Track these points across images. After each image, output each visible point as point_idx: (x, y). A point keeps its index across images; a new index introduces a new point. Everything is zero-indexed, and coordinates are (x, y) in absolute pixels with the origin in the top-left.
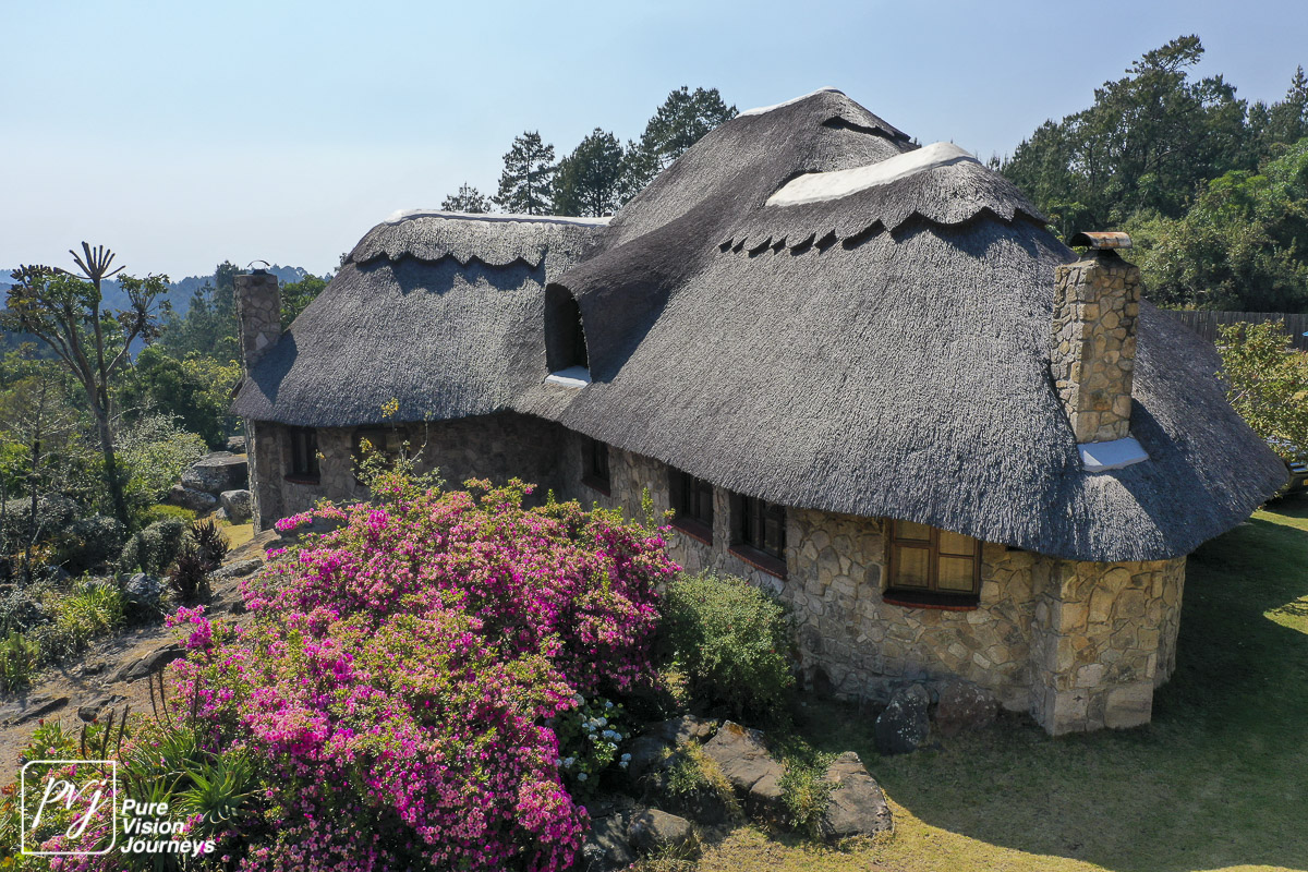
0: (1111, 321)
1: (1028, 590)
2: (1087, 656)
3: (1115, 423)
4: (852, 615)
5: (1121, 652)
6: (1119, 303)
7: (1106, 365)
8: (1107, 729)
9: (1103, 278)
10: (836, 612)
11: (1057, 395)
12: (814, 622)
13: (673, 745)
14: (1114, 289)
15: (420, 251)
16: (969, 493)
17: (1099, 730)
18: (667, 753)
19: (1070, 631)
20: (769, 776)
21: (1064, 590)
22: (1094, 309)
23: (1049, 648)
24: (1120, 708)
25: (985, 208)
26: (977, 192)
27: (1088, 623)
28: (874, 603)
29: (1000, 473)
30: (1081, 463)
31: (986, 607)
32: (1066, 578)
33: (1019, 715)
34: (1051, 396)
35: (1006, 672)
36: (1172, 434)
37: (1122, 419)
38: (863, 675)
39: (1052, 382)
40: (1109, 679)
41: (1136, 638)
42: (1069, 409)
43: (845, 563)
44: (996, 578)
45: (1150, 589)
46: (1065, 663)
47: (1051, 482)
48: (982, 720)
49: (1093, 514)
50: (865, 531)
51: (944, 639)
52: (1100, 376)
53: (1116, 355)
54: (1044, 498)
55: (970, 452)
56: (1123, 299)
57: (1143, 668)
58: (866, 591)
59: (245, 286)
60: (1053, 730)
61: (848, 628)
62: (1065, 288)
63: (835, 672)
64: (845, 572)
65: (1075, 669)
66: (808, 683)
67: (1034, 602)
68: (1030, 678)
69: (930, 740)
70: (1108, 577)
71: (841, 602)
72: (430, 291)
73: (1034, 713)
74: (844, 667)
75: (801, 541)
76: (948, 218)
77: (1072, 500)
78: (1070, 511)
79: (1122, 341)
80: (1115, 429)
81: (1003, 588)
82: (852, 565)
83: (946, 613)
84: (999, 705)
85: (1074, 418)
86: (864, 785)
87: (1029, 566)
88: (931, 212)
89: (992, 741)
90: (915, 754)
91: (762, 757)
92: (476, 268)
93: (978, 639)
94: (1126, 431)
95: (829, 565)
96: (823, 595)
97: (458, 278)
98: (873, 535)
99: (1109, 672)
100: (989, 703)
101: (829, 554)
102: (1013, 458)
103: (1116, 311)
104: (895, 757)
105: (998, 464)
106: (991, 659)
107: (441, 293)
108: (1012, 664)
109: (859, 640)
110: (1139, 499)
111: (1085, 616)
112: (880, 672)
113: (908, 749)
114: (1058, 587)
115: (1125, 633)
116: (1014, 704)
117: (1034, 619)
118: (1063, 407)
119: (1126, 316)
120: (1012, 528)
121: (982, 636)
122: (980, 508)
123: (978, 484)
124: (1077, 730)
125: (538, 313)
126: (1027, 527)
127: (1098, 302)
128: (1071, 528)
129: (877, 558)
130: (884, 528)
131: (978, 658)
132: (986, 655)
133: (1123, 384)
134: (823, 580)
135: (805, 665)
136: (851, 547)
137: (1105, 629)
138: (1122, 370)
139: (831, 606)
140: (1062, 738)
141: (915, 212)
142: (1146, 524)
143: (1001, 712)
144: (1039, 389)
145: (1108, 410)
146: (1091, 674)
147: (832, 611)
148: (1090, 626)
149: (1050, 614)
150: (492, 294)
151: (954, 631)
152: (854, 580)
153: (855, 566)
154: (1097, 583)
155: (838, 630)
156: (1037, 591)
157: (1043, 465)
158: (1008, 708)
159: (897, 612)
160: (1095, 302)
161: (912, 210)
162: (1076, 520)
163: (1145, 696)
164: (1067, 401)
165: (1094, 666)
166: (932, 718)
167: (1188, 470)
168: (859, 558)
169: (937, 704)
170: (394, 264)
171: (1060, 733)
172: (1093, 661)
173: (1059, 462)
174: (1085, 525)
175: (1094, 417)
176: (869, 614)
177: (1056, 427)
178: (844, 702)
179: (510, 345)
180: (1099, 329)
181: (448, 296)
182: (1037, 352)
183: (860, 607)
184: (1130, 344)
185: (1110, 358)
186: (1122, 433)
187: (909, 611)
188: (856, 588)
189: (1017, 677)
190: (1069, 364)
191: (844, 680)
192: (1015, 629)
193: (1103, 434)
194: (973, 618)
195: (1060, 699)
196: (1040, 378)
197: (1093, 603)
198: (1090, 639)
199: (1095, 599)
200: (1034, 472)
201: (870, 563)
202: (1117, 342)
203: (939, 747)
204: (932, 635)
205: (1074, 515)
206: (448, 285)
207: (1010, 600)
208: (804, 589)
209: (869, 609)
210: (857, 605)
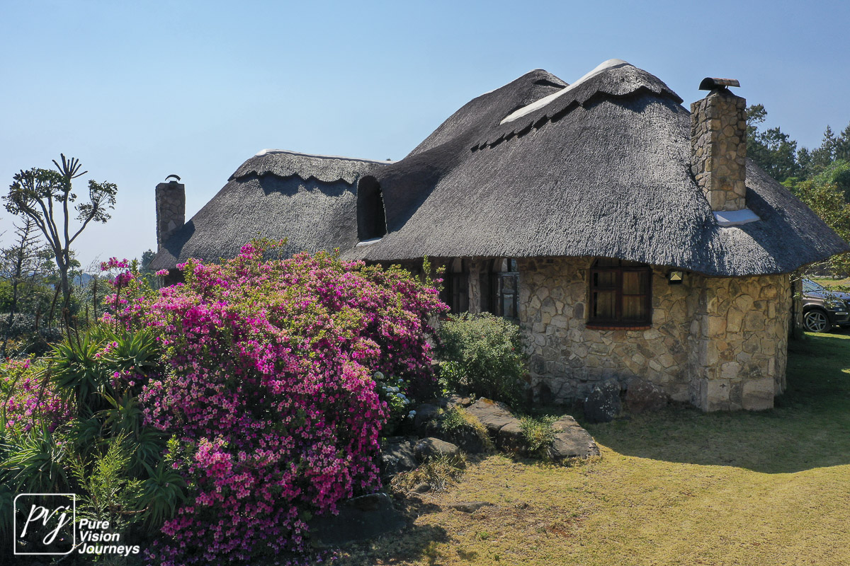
0: (729, 132)
1: (684, 314)
2: (727, 356)
3: (736, 199)
4: (565, 341)
5: (751, 355)
6: (734, 120)
7: (727, 160)
8: (744, 410)
9: (722, 103)
10: (554, 342)
11: (697, 184)
12: (539, 352)
13: (444, 407)
14: (730, 111)
15: (277, 171)
16: (642, 237)
17: (739, 410)
18: (441, 411)
19: (715, 336)
20: (513, 424)
21: (709, 306)
22: (717, 123)
23: (701, 351)
24: (751, 396)
25: (642, 87)
26: (637, 79)
27: (727, 332)
28: (580, 330)
29: (662, 225)
30: (716, 220)
31: (657, 327)
32: (710, 298)
33: (683, 403)
34: (693, 184)
35: (672, 373)
36: (774, 206)
37: (741, 197)
38: (574, 383)
39: (693, 177)
40: (744, 374)
41: (759, 345)
42: (705, 190)
43: (559, 305)
44: (662, 306)
45: (766, 312)
46: (713, 359)
47: (696, 229)
48: (657, 405)
49: (726, 248)
50: (573, 282)
51: (628, 352)
52: (724, 167)
53: (734, 154)
54: (692, 238)
55: (642, 214)
56: (736, 118)
57: (766, 368)
58: (575, 322)
59: (164, 189)
60: (707, 408)
61: (563, 351)
62: (698, 114)
63: (554, 384)
64: (560, 312)
65: (720, 364)
66: (536, 396)
67: (689, 323)
68: (689, 377)
69: (622, 414)
70: (738, 301)
71: (557, 334)
72: (283, 194)
73: (693, 400)
74: (561, 379)
75: (529, 297)
76: (619, 92)
77: (712, 241)
78: (710, 246)
79: (737, 145)
80: (736, 203)
81: (667, 313)
82: (564, 307)
83: (629, 333)
84: (669, 397)
85: (709, 196)
86: (578, 432)
87: (684, 297)
88: (609, 89)
89: (665, 416)
90: (613, 422)
91: (507, 415)
92: (312, 183)
93: (651, 350)
94: (744, 206)
95: (547, 309)
96: (545, 332)
97: (301, 187)
98: (578, 283)
99: (743, 369)
100: (662, 394)
101: (548, 302)
102: (670, 216)
103: (732, 126)
104: (599, 425)
105: (660, 220)
106: (661, 365)
107: (290, 195)
108: (676, 367)
109: (571, 358)
110: (756, 239)
111: (724, 326)
112: (585, 379)
113: (607, 420)
114: (705, 305)
115: (753, 341)
116: (680, 395)
117: (690, 334)
118: (701, 190)
119: (739, 129)
120: (672, 256)
121: (655, 348)
122: (650, 245)
123: (648, 231)
124: (723, 409)
125: (353, 209)
126: (683, 255)
127: (720, 119)
128: (712, 256)
129: (582, 299)
130: (585, 277)
131: (652, 363)
132: (658, 361)
133: (740, 173)
134: (544, 321)
135: (534, 384)
136: (564, 294)
137: (738, 337)
138: (738, 164)
139: (550, 338)
140: (714, 413)
141: (598, 92)
142: (762, 252)
143: (670, 401)
144: (684, 180)
145: (731, 190)
146: (731, 369)
147: (551, 341)
148: (728, 334)
149: (701, 327)
150: (322, 197)
151: (635, 345)
152: (566, 316)
153: (566, 306)
154: (731, 304)
155: (556, 354)
156: (691, 314)
157: (690, 220)
158: (675, 399)
159: (596, 334)
160: (718, 119)
161: (596, 90)
162: (715, 252)
163: (769, 389)
164: (704, 186)
165: (732, 363)
166: (623, 400)
167: (787, 226)
168: (569, 301)
169: (626, 391)
170: (260, 177)
171: (712, 410)
172: (732, 359)
173: (701, 219)
174: (721, 255)
175: (722, 194)
176: (577, 339)
177: (698, 200)
178: (561, 404)
179: (333, 228)
180: (722, 136)
181: (294, 197)
182: (682, 160)
183: (571, 334)
184: (742, 148)
185: (730, 156)
186: (741, 206)
187: (604, 332)
188: (568, 322)
189: (679, 376)
190: (704, 161)
191: (561, 388)
192: (677, 342)
193: (728, 206)
194: (648, 335)
195: (711, 385)
196: (685, 174)
197: (729, 320)
198: (729, 344)
199: (730, 315)
200: (685, 224)
201: (577, 303)
202: (734, 145)
203: (629, 418)
204: (620, 349)
205: (713, 249)
206: (296, 191)
207: (673, 322)
208: (532, 330)
209: (577, 335)
210: (568, 333)
